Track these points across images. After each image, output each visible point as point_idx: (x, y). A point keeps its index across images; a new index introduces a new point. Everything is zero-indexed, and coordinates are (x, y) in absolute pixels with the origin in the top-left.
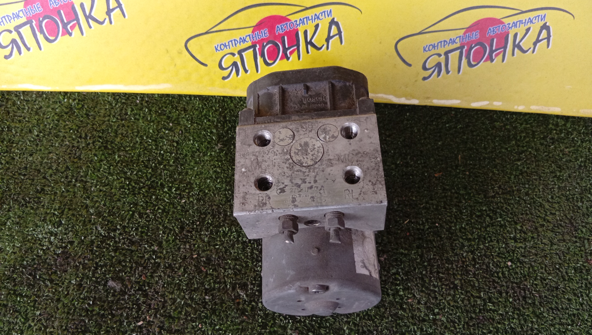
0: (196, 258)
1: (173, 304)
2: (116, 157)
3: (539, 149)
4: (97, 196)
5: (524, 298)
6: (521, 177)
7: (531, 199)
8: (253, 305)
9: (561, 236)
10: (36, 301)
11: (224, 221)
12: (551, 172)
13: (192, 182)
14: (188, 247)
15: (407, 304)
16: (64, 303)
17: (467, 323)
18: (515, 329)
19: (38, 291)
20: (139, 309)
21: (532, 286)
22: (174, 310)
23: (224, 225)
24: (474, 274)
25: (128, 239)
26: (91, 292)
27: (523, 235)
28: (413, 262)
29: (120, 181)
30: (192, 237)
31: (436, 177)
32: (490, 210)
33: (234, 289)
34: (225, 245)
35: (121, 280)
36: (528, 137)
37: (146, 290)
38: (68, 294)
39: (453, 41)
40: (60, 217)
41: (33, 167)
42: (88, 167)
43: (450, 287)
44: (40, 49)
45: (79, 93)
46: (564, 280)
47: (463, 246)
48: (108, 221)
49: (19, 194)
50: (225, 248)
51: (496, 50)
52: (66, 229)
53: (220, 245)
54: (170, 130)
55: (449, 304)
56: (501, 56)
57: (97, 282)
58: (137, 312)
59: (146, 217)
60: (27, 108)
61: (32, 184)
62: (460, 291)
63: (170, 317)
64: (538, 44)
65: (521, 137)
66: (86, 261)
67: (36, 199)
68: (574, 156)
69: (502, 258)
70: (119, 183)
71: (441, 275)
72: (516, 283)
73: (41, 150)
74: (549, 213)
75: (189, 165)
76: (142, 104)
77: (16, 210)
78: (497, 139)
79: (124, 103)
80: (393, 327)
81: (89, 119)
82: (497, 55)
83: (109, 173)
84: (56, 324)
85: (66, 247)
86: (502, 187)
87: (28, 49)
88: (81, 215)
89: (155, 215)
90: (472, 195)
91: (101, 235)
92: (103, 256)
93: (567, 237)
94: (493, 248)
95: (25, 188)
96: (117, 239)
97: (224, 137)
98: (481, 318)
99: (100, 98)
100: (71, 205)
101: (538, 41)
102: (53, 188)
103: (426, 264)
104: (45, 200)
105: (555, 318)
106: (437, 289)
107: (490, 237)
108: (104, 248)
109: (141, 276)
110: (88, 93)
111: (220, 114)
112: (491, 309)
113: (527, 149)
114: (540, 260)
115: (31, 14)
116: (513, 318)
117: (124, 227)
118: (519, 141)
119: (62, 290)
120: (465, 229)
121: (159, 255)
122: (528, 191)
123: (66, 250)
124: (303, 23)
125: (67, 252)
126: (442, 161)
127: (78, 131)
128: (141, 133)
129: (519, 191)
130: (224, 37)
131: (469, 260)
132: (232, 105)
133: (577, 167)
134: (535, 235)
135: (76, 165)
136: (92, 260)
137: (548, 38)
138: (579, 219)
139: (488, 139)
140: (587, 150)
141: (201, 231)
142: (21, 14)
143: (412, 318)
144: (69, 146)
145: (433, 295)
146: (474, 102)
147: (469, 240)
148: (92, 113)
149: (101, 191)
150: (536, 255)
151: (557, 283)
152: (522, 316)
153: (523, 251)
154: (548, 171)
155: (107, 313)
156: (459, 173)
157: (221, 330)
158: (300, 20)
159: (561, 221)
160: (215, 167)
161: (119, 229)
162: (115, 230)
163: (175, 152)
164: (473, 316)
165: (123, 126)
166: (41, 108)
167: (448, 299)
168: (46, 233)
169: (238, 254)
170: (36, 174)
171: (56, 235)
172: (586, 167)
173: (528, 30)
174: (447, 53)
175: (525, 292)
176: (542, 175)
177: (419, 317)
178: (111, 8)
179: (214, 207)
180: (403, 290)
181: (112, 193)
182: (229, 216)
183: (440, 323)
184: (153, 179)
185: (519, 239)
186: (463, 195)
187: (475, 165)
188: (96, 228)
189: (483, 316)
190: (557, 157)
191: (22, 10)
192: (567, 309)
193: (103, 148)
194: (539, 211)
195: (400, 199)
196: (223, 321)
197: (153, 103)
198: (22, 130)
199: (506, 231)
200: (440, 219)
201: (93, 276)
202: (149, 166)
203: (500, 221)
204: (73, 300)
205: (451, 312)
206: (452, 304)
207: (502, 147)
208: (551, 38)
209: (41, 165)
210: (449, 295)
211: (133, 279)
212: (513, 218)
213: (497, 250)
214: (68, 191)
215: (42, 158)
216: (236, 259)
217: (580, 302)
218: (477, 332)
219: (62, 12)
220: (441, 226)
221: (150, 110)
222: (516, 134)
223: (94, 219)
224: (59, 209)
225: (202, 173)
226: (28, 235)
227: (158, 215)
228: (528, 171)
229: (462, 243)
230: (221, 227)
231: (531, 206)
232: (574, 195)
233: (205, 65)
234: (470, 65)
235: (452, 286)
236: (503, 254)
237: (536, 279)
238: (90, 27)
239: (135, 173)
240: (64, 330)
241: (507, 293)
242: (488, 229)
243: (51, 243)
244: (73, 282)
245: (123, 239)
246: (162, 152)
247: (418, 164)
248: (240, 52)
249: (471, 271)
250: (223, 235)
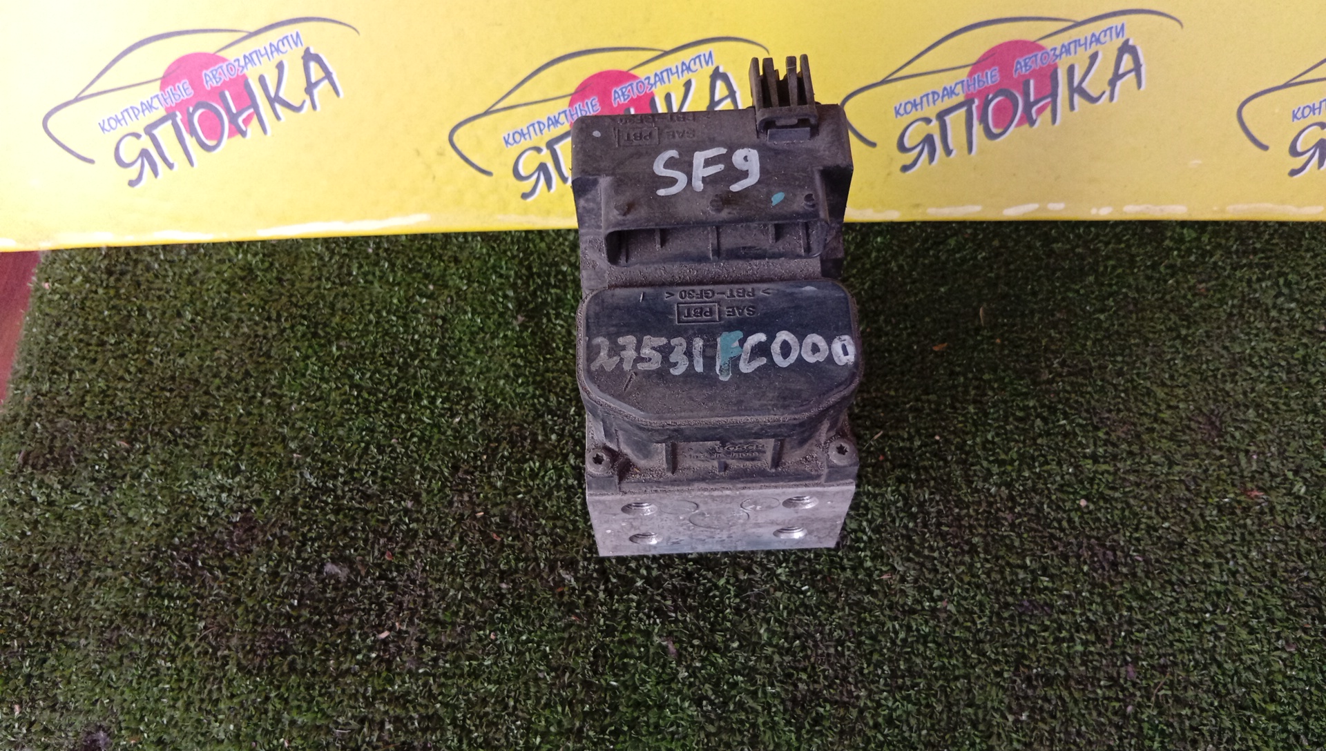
0: (483, 517)
1: (443, 598)
2: (334, 349)
3: (1143, 288)
4: (301, 420)
5: (1114, 565)
6: (1106, 342)
7: (1127, 381)
8: (588, 596)
9: (1189, 448)
10: (196, 605)
11: (532, 451)
12: (1170, 329)
13: (472, 386)
14: (466, 498)
15: (879, 582)
16: (246, 608)
17: (998, 615)
18: (1096, 622)
19: (199, 588)
20: (382, 610)
21: (1130, 542)
22: (445, 610)
23: (532, 459)
24: (1013, 526)
25: (358, 490)
26: (295, 585)
27: (1110, 449)
28: (889, 508)
29: (342, 391)
30: (473, 481)
31: (936, 353)
32: (1043, 406)
33: (552, 569)
34: (535, 493)
35: (349, 562)
36: (1121, 266)
37: (393, 579)
38: (254, 590)
39: (950, 92)
40: (238, 459)
41: (187, 376)
42: (284, 369)
43: (962, 548)
44: (191, 163)
45: (263, 242)
46: (1197, 529)
47: (989, 474)
48: (323, 462)
49: (163, 423)
50: (535, 498)
51: (1037, 102)
52: (248, 479)
53: (525, 493)
54: (430, 296)
55: (962, 581)
56: (1048, 112)
57: (304, 567)
58: (379, 616)
59: (391, 452)
60: (171, 274)
61: (184, 406)
62: (982, 555)
63: (438, 622)
64: (1119, 83)
65: (1106, 267)
66: (285, 533)
67: (193, 431)
68: (1218, 296)
69: (1070, 493)
70: (341, 395)
71: (945, 528)
72: (1097, 539)
73: (198, 345)
74: (1163, 407)
75: (466, 356)
76: (377, 255)
77: (159, 451)
78: (1058, 274)
79: (345, 255)
80: (852, 624)
81: (283, 286)
82: (1040, 111)
83: (322, 379)
84: (234, 642)
85: (248, 510)
86: (1069, 362)
87: (170, 166)
88: (274, 454)
89: (407, 448)
90: (1007, 380)
91: (310, 485)
92: (315, 522)
93: (1202, 449)
94: (1050, 475)
95: (172, 412)
96: (339, 492)
97: (529, 303)
98: (1026, 603)
99: (302, 249)
100: (256, 437)
101: (1117, 77)
102: (223, 409)
103: (914, 509)
104: (209, 430)
105: (1177, 600)
106: (936, 554)
107: (1044, 456)
108: (317, 507)
109: (383, 554)
110: (279, 241)
111: (521, 263)
112: (1046, 588)
113: (1120, 289)
114: (1146, 494)
115: (172, 102)
116: (1091, 604)
117: (351, 471)
118: (1103, 274)
119: (244, 584)
120: (993, 443)
121: (415, 516)
122: (1121, 368)
123: (249, 515)
124: (662, 80)
125: (251, 519)
126: (948, 321)
127: (263, 309)
128: (378, 306)
129: (1102, 368)
130: (519, 119)
131: (1002, 499)
132: (543, 245)
133: (1224, 317)
134: (1135, 448)
135: (262, 368)
136: (296, 529)
137: (1137, 68)
138: (1228, 414)
139: (1040, 277)
140: (1244, 284)
141: (490, 469)
142: (156, 103)
143: (891, 607)
144: (249, 336)
145: (929, 565)
146: (1009, 206)
147: (1001, 463)
148: (289, 276)
149: (308, 410)
150: (1138, 485)
151: (1180, 535)
152: (1109, 597)
153: (1110, 479)
154: (1162, 327)
155: (324, 618)
156: (981, 342)
157: (532, 641)
158: (656, 75)
159: (1190, 419)
160: (514, 356)
161: (342, 475)
162: (335, 477)
163: (439, 335)
164: (1010, 599)
165: (345, 295)
166: (196, 272)
167: (958, 571)
168: (213, 488)
169: (559, 508)
170: (192, 386)
171: (230, 490)
172: (1242, 316)
173: (1094, 57)
174: (941, 116)
175: (1115, 555)
176: (1151, 336)
177: (902, 606)
178: (313, 80)
179: (514, 429)
180: (872, 559)
181: (327, 413)
182: (542, 443)
183: (943, 615)
184: (401, 385)
185: (1104, 457)
186: (989, 381)
187: (1014, 325)
188: (301, 474)
189: (1030, 602)
190: (1181, 301)
191: (157, 96)
192: (1203, 582)
193: (309, 336)
194: (1145, 404)
195: (865, 396)
196: (534, 625)
197: (398, 252)
198: (164, 313)
199: (1075, 443)
200: (944, 428)
201: (299, 557)
202: (394, 363)
203: (1064, 426)
204: (263, 599)
205: (964, 594)
206: (966, 579)
207: (1069, 289)
208: (1143, 70)
209: (200, 371)
210: (962, 563)
211: (370, 559)
212: (1091, 419)
213: (1058, 478)
214: (249, 414)
215: (201, 358)
216: (555, 518)
217: (1229, 569)
218: (1017, 630)
219: (227, 94)
220: (947, 441)
221: (392, 265)
222: (1096, 263)
223: (298, 459)
224: (234, 445)
225: (489, 370)
226: (181, 493)
227: (412, 447)
228: (1121, 330)
229: (988, 470)
230: (526, 461)
231: (1127, 395)
232: (1218, 369)
233: (488, 173)
234: (991, 135)
235: (966, 548)
236: (1070, 485)
237: (1137, 530)
238: (278, 118)
239: (368, 375)
240: (249, 652)
241: (1078, 557)
242: (1039, 441)
243: (221, 504)
244: (263, 569)
245: (351, 490)
246: (416, 337)
247: (901, 330)
248: (550, 145)
249: (1005, 519)
250: (530, 476)
